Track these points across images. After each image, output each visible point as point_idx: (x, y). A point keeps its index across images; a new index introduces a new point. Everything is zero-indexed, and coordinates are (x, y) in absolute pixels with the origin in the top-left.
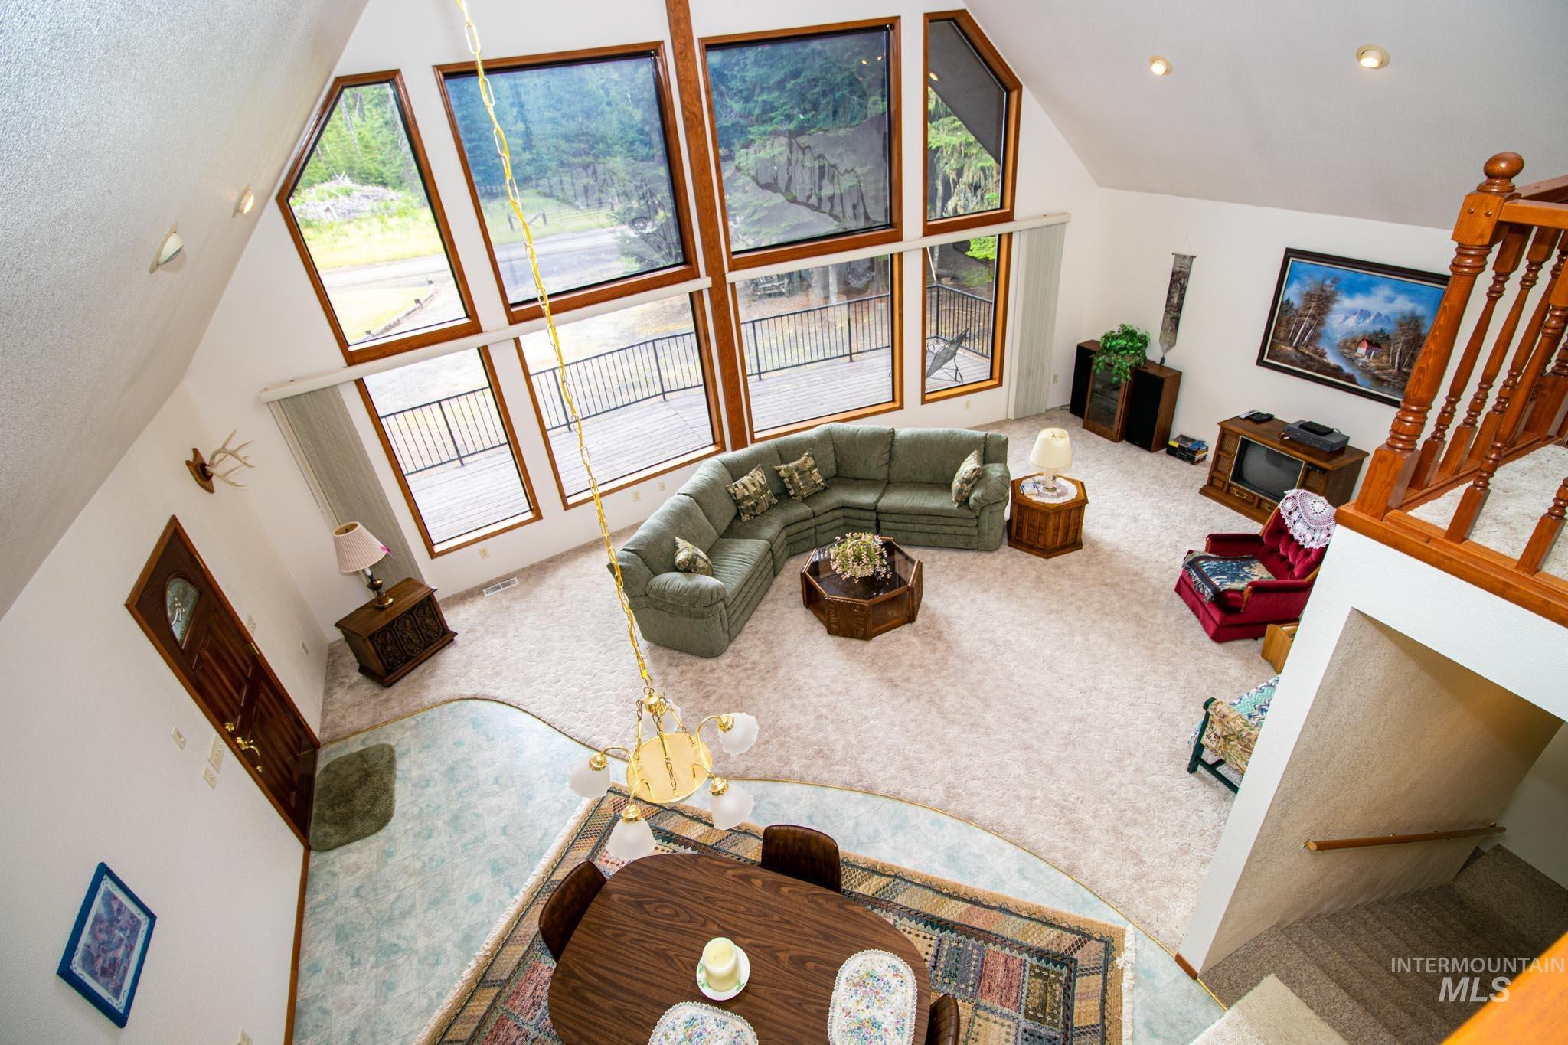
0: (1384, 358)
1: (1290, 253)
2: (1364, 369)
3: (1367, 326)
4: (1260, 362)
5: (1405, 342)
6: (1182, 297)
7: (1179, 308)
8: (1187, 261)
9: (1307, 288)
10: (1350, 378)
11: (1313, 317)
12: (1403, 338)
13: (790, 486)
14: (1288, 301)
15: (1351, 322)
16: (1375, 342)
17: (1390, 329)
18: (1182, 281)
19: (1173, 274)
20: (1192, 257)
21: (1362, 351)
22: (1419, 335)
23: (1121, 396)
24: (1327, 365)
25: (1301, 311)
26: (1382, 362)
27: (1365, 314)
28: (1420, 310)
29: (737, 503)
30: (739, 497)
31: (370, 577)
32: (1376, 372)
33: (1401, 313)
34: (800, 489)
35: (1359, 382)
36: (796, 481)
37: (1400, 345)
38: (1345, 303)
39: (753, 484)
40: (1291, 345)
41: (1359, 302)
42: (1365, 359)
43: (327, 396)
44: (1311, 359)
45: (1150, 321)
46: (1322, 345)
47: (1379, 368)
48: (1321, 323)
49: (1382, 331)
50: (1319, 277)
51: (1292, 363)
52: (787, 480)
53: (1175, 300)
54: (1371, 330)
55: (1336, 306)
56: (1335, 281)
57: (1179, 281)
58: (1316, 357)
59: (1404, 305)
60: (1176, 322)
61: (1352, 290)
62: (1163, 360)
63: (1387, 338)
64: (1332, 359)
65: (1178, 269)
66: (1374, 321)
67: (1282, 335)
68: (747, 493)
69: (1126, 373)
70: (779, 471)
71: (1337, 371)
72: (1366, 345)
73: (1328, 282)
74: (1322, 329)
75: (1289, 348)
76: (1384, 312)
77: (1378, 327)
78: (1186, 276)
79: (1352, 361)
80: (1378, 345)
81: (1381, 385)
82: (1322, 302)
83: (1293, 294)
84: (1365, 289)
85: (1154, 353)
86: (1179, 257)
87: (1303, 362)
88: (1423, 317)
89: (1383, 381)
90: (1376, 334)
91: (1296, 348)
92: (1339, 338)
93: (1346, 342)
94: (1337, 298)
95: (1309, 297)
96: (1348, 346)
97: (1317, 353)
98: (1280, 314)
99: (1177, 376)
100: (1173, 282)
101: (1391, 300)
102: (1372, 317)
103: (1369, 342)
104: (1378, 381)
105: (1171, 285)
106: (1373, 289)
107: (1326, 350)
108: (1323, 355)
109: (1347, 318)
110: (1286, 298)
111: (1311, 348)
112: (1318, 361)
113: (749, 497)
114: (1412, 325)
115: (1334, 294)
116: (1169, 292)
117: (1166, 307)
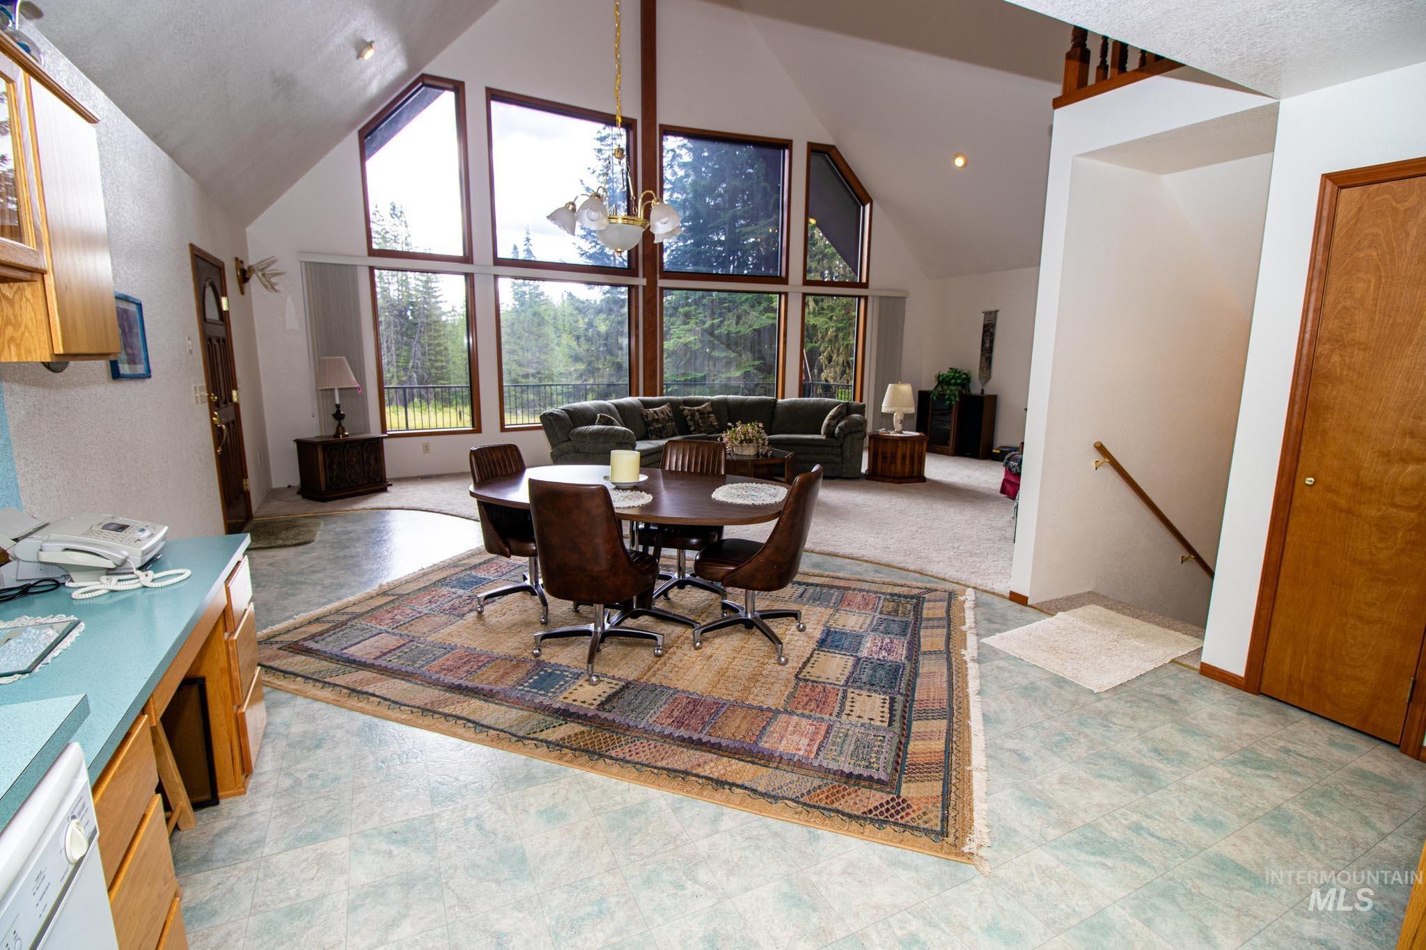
6: (992, 342)
7: (990, 350)
8: (992, 316)
13: (691, 423)
18: (991, 330)
19: (985, 326)
20: (997, 311)
23: (953, 417)
29: (647, 424)
30: (650, 419)
31: (338, 406)
34: (699, 425)
36: (696, 419)
39: (662, 413)
43: (346, 272)
45: (972, 363)
52: (689, 417)
53: (988, 344)
57: (989, 331)
60: (989, 362)
62: (983, 390)
65: (987, 322)
68: (656, 417)
69: (955, 396)
70: (684, 409)
78: (994, 326)
85: (975, 389)
86: (987, 314)
99: (994, 398)
100: (984, 332)
105: (983, 334)
113: (657, 421)
116: (983, 340)
117: (982, 351)
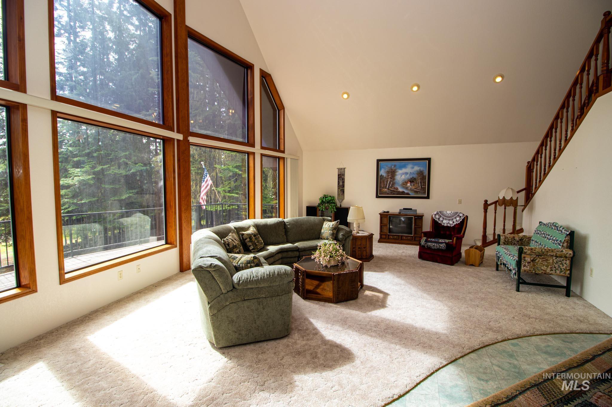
0: (416, 185)
1: (378, 161)
2: (411, 190)
3: (408, 177)
4: (377, 197)
5: (420, 179)
6: (343, 182)
7: (343, 186)
8: (343, 170)
9: (387, 170)
10: (408, 194)
11: (391, 178)
12: (419, 178)
14: (382, 175)
15: (403, 177)
16: (412, 181)
17: (415, 176)
18: (342, 177)
19: (338, 175)
20: (344, 169)
21: (409, 184)
22: (424, 176)
24: (399, 192)
25: (387, 177)
26: (415, 186)
27: (407, 173)
28: (422, 169)
32: (415, 190)
33: (417, 171)
35: (411, 194)
37: (419, 180)
38: (400, 172)
40: (386, 188)
41: (404, 170)
42: (411, 187)
44: (394, 191)
45: (333, 191)
46: (396, 186)
47: (415, 188)
48: (394, 179)
49: (413, 177)
50: (389, 166)
51: (388, 194)
53: (341, 184)
54: (409, 178)
55: (397, 173)
56: (395, 166)
57: (341, 177)
58: (395, 190)
59: (417, 168)
60: (343, 191)
61: (401, 167)
63: (415, 179)
64: (400, 190)
65: (340, 173)
66: (410, 175)
67: (382, 186)
69: (334, 209)
71: (403, 193)
72: (409, 182)
73: (393, 167)
74: (395, 181)
75: (386, 190)
76: (412, 172)
77: (411, 176)
78: (344, 175)
79: (407, 188)
80: (413, 182)
81: (418, 193)
82: (392, 173)
83: (382, 172)
84: (405, 166)
86: (339, 169)
87: (391, 193)
88: (423, 170)
89: (418, 192)
90: (411, 179)
91: (388, 189)
92: (401, 183)
93: (403, 183)
94: (397, 171)
95: (388, 172)
96: (404, 184)
97: (395, 189)
98: (379, 179)
100: (339, 178)
101: (413, 168)
102: (409, 174)
103: (410, 181)
104: (416, 192)
105: (338, 179)
106: (407, 166)
107: (398, 187)
108: (397, 189)
109: (401, 176)
110: (381, 174)
111: (393, 188)
112: (396, 191)
114: (421, 173)
115: (396, 170)
116: (338, 181)
117: (338, 186)
